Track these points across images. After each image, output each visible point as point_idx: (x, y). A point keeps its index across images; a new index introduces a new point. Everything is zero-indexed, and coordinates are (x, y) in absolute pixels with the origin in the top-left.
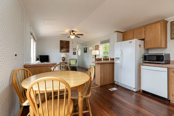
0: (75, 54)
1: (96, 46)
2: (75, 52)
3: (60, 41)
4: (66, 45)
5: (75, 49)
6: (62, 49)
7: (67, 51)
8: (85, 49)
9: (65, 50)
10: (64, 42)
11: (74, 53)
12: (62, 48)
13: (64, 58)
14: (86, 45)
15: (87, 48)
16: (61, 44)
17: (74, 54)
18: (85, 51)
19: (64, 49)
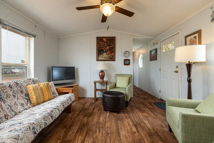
0: (129, 64)
1: (186, 37)
2: (129, 60)
3: (97, 37)
4: (109, 45)
5: (127, 53)
6: (101, 54)
7: (111, 58)
8: (153, 52)
9: (107, 56)
10: (104, 40)
11: (127, 62)
12: (100, 52)
13: (102, 71)
14: (154, 44)
15: (156, 50)
16: (99, 43)
17: (125, 64)
18: (153, 57)
19: (105, 55)
